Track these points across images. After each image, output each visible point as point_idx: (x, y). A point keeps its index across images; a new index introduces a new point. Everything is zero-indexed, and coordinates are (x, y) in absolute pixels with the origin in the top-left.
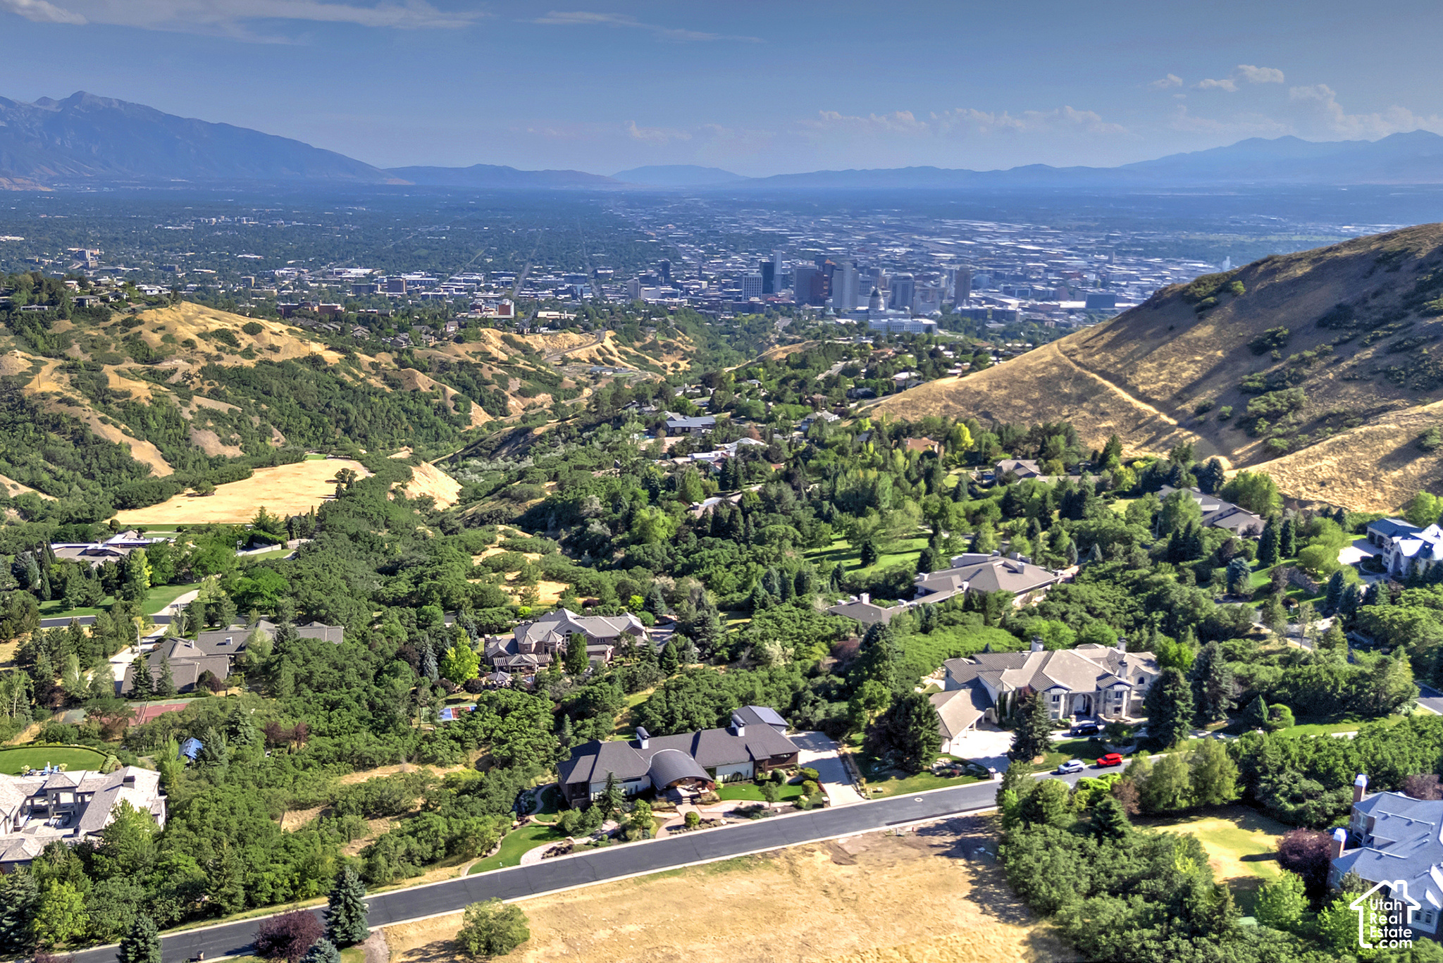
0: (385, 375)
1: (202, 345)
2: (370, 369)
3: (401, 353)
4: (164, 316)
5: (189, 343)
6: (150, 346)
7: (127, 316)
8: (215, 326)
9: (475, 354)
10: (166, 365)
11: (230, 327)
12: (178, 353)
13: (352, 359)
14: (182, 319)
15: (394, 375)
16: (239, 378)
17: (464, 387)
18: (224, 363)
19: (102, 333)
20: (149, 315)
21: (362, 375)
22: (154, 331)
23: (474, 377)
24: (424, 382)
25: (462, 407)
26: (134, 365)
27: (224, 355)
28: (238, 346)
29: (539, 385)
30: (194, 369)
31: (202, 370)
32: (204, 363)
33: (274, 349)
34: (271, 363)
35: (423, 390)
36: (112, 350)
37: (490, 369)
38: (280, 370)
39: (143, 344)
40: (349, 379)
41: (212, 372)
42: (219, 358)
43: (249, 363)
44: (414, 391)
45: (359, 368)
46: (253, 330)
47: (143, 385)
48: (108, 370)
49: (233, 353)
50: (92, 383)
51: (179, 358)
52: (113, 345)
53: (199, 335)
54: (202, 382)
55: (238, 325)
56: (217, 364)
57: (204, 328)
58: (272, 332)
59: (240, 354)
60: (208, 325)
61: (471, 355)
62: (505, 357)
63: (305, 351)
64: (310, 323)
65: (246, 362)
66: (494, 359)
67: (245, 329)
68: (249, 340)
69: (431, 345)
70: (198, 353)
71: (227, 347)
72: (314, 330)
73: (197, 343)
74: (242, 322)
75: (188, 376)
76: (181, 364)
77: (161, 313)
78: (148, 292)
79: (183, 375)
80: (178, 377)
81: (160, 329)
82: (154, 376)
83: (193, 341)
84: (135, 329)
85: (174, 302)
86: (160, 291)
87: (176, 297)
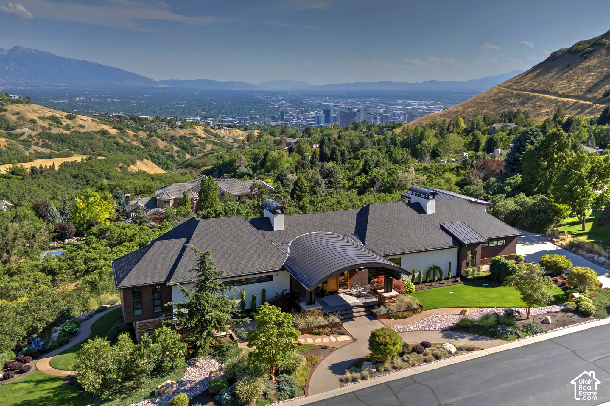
0: (141, 141)
1: (40, 122)
2: (134, 138)
3: (151, 132)
4: (20, 108)
5: (33, 121)
6: (10, 121)
8: (49, 114)
9: (190, 134)
10: (18, 131)
11: (58, 115)
13: (124, 133)
14: (30, 110)
15: (146, 141)
16: (61, 139)
17: (183, 148)
18: (52, 131)
20: (11, 107)
21: (129, 140)
22: (13, 114)
23: (188, 143)
24: (161, 144)
25: (181, 155)
27: (53, 128)
28: (62, 124)
29: (221, 148)
30: (34, 133)
31: (39, 134)
32: (40, 131)
33: (82, 126)
34: (79, 133)
35: (161, 147)
37: (197, 140)
38: (84, 136)
39: (7, 121)
40: (122, 142)
41: (45, 135)
42: (49, 129)
43: (67, 132)
44: (156, 148)
45: (128, 137)
46: (70, 118)
47: (3, 140)
49: (58, 127)
51: (26, 127)
53: (39, 118)
54: (38, 139)
55: (62, 115)
56: (48, 131)
57: (43, 115)
58: (82, 119)
59: (62, 128)
60: (45, 114)
61: (187, 133)
62: (204, 136)
63: (99, 128)
64: (104, 118)
65: (65, 132)
66: (199, 137)
67: (67, 117)
68: (68, 122)
69: (167, 129)
70: (38, 126)
71: (55, 125)
72: (106, 121)
73: (38, 122)
74: (65, 114)
75: (31, 136)
76: (27, 131)
77: (18, 106)
78: (13, 98)
79: (28, 136)
80: (25, 137)
81: (17, 114)
82: (11, 136)
83: (35, 120)
84: (3, 113)
85: (27, 102)
86: (20, 97)
87: (29, 100)
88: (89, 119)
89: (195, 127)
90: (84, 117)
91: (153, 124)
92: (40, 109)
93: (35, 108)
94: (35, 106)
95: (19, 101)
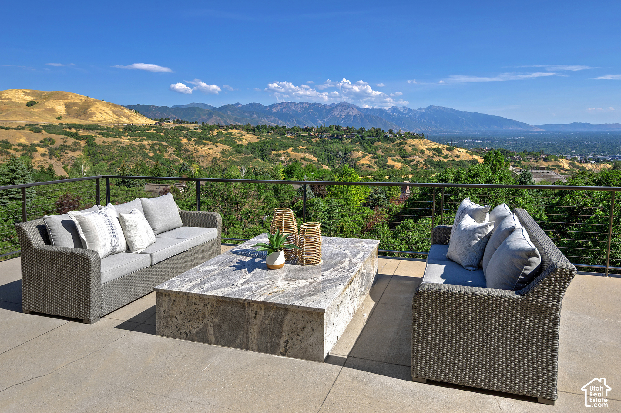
1: (427, 152)
4: (415, 142)
5: (422, 151)
6: (407, 151)
7: (402, 141)
8: (435, 146)
9: (553, 166)
10: (411, 158)
11: (441, 147)
12: (417, 154)
14: (422, 144)
16: (439, 165)
18: (434, 159)
19: (391, 146)
20: (410, 141)
22: (410, 147)
26: (399, 158)
27: (435, 156)
28: (442, 154)
30: (422, 160)
31: (425, 161)
32: (426, 158)
33: (457, 156)
34: (454, 161)
36: (393, 152)
37: (559, 171)
38: (457, 163)
39: (405, 151)
41: (429, 162)
42: (433, 157)
43: (445, 160)
46: (449, 149)
47: (400, 164)
48: (389, 159)
49: (439, 156)
50: (382, 162)
51: (417, 156)
52: (394, 150)
53: (427, 149)
54: (423, 165)
55: (444, 147)
56: (431, 159)
57: (430, 147)
58: (458, 151)
59: (442, 157)
60: (432, 146)
61: (551, 165)
62: (569, 168)
63: (471, 158)
64: (477, 150)
65: (444, 160)
66: (563, 169)
67: (447, 149)
68: (448, 152)
69: (531, 161)
70: (425, 155)
71: (437, 154)
72: (478, 152)
73: (425, 152)
74: (446, 146)
75: (418, 162)
76: (417, 158)
77: (415, 141)
78: (412, 135)
79: (417, 162)
80: (414, 163)
81: (412, 146)
82: (405, 162)
83: (424, 151)
84: (403, 146)
85: (421, 138)
86: (417, 134)
87: (422, 137)
88: (465, 151)
89: (561, 160)
90: (461, 149)
91: (519, 156)
92: (429, 143)
93: (426, 142)
94: (426, 141)
95: (416, 138)
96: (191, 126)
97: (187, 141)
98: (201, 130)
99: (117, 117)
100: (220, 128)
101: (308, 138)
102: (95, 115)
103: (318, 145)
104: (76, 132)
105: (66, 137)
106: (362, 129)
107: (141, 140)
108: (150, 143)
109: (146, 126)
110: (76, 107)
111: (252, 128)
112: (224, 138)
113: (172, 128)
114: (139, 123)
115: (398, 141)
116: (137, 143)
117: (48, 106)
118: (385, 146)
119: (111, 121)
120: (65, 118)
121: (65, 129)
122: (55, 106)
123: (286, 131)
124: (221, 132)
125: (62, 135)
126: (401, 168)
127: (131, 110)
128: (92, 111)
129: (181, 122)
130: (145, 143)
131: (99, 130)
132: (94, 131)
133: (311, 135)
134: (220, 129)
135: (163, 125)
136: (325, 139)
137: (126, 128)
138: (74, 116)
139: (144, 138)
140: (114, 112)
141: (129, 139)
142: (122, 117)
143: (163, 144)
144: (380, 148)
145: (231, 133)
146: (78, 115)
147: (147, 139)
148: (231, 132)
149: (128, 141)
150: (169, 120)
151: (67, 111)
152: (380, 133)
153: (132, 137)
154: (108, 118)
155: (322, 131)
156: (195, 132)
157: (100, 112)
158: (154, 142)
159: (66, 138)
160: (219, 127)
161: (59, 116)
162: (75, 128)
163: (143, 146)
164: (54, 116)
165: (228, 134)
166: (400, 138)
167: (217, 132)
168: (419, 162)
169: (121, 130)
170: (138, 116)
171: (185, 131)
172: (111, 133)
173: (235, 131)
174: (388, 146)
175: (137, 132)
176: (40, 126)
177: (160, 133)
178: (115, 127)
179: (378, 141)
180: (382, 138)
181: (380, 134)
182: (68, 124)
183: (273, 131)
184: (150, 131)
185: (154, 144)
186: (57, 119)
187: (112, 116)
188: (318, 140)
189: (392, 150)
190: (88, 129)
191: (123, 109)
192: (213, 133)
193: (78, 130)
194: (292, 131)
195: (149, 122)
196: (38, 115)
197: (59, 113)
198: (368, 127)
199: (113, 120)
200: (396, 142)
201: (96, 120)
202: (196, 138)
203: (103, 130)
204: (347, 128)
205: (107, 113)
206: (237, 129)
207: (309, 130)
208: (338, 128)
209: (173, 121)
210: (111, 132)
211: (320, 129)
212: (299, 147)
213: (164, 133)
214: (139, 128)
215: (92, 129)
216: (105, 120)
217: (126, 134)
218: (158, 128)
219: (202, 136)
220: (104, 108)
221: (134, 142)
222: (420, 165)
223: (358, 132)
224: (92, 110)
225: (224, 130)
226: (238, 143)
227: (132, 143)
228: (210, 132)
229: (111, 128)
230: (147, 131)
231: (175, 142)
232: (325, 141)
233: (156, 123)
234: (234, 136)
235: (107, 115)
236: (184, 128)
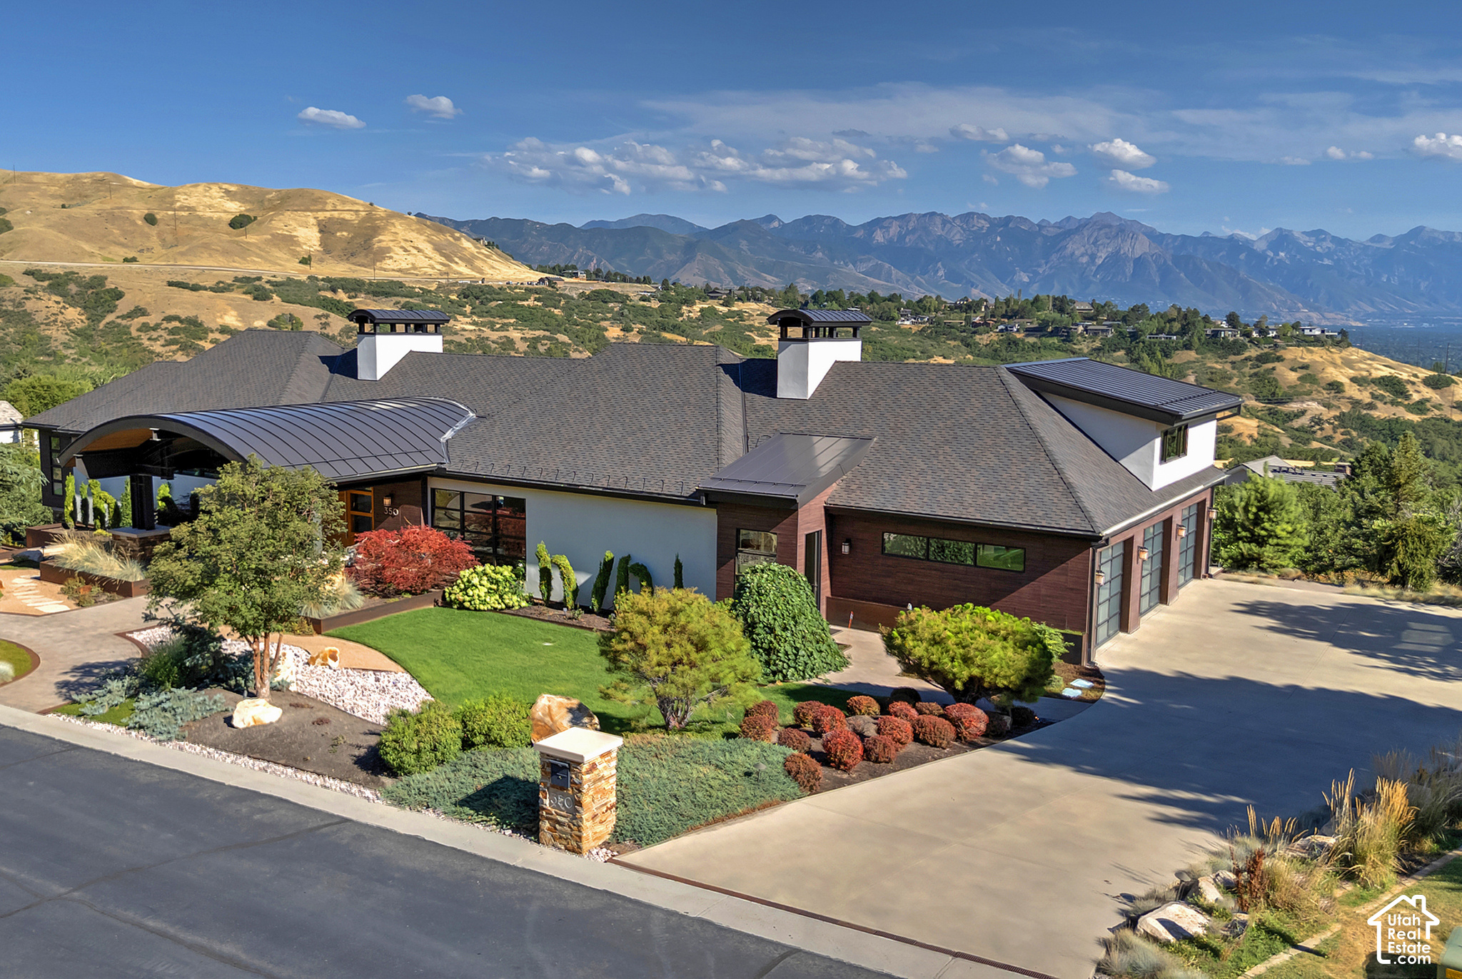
1: (1353, 391)
4: (1316, 355)
5: (1335, 387)
6: (1281, 383)
7: (1266, 350)
8: (1384, 371)
10: (1294, 406)
11: (1402, 374)
12: (1314, 395)
14: (1339, 361)
16: (1390, 431)
18: (1375, 413)
19: (1228, 367)
20: (1295, 353)
22: (1293, 369)
26: (1253, 404)
27: (1379, 404)
28: (1407, 397)
30: (1328, 414)
31: (1341, 418)
32: (1346, 409)
34: (1448, 421)
36: (1232, 385)
38: (1453, 428)
39: (1274, 383)
41: (1354, 420)
42: (1371, 406)
43: (1414, 418)
46: (1435, 383)
47: (1254, 423)
49: (1393, 403)
51: (1313, 400)
52: (1236, 380)
53: (1354, 380)
54: (1335, 429)
55: (1416, 375)
56: (1365, 412)
57: (1365, 373)
59: (1405, 406)
60: (1373, 371)
65: (1409, 417)
67: (1427, 381)
68: (1427, 393)
70: (1343, 397)
71: (1390, 398)
73: (1347, 388)
74: (1424, 373)
75: (1318, 421)
76: (1314, 407)
77: (1312, 352)
78: (1307, 332)
79: (1312, 420)
80: (1304, 421)
81: (1302, 368)
82: (1274, 417)
83: (1342, 384)
84: (1270, 365)
85: (1337, 344)
86: (1323, 332)
87: (1343, 339)
92: (1363, 360)
93: (1353, 357)
94: (1355, 353)
95: (1317, 341)
96: (633, 291)
97: (621, 333)
98: (660, 301)
99: (443, 260)
100: (712, 298)
101: (964, 331)
102: (391, 254)
103: (995, 354)
104: (349, 300)
105: (325, 312)
106: (1138, 311)
107: (504, 327)
108: (527, 336)
109: (516, 288)
110: (345, 231)
111: (800, 299)
112: (718, 327)
113: (582, 295)
114: (499, 277)
115: (1253, 352)
116: (494, 336)
117: (279, 229)
118: (1209, 365)
119: (430, 271)
120: (319, 260)
121: (322, 293)
122: (295, 229)
123: (899, 310)
124: (712, 309)
125: (317, 307)
126: (1256, 436)
127: (478, 240)
128: (383, 244)
129: (608, 278)
130: (515, 335)
131: (402, 296)
132: (390, 299)
133: (975, 325)
134: (710, 301)
135: (559, 285)
136: (1018, 336)
137: (467, 293)
138: (339, 256)
139: (512, 321)
140: (438, 248)
141: (474, 323)
142: (456, 260)
143: (560, 340)
144: (1190, 372)
145: (739, 314)
146: (349, 254)
147: (520, 325)
148: (741, 311)
149: (473, 327)
150: (576, 269)
151: (323, 243)
152: (1194, 324)
153: (483, 317)
154: (421, 261)
155: (1012, 312)
156: (643, 306)
157: (402, 247)
158: (538, 333)
159: (327, 317)
160: (710, 293)
161: (306, 256)
162: (345, 289)
163: (510, 342)
164: (294, 254)
165: (731, 314)
166: (1262, 341)
167: (702, 310)
168: (1320, 419)
169: (454, 297)
170: (495, 257)
171: (617, 304)
172: (431, 306)
173: (753, 305)
174: (1218, 366)
175: (494, 304)
176: (267, 282)
177: (552, 309)
178: (439, 287)
179: (1187, 347)
180: (1199, 339)
181: (1195, 328)
182: (327, 280)
183: (861, 309)
184: (525, 303)
185: (536, 340)
186: (300, 262)
187: (431, 258)
188: (996, 339)
189: (1231, 379)
190: (376, 294)
191: (458, 239)
192: (690, 312)
193: (353, 294)
194: (918, 308)
195: (523, 276)
196: (258, 251)
197: (304, 247)
198: (1159, 304)
199: (433, 268)
200: (1247, 354)
201: (392, 267)
202: (644, 324)
203: (411, 297)
204: (1092, 305)
205: (419, 250)
206: (758, 300)
207: (971, 307)
208: (1061, 305)
209: (587, 272)
210: (431, 302)
211: (1005, 307)
212: (936, 358)
213: (563, 309)
214: (498, 294)
215: (387, 295)
216: (414, 268)
217: (468, 309)
218: (549, 295)
219: (660, 319)
220: (412, 235)
221: (487, 332)
222: (1322, 429)
223: (1124, 319)
224: (384, 239)
225: (721, 302)
226: (757, 343)
227: (483, 335)
228: (684, 307)
229: (430, 291)
230: (519, 303)
231: (591, 334)
232: (1016, 343)
233: (542, 280)
234: (747, 323)
235: (420, 255)
236: (613, 295)
